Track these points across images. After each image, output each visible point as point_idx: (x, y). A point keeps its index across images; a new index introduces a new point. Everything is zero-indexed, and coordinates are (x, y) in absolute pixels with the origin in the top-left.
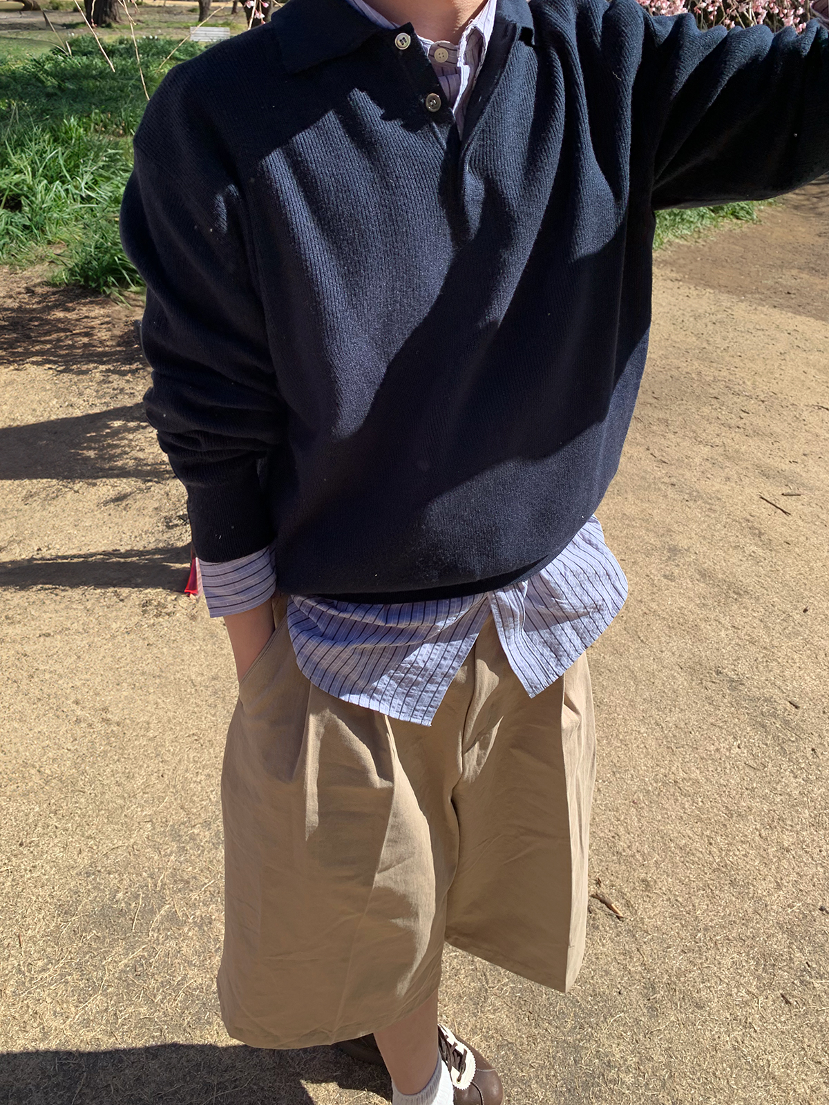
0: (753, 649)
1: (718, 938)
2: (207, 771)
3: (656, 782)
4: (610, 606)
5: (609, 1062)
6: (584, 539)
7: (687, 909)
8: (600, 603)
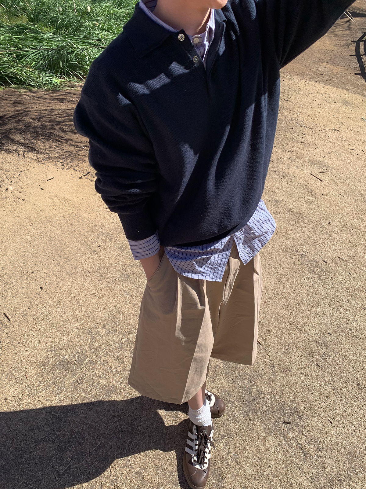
0: (310, 240)
1: (293, 347)
2: (103, 307)
3: (274, 295)
4: (271, 231)
5: (261, 392)
6: (260, 208)
7: (282, 338)
8: (267, 230)
